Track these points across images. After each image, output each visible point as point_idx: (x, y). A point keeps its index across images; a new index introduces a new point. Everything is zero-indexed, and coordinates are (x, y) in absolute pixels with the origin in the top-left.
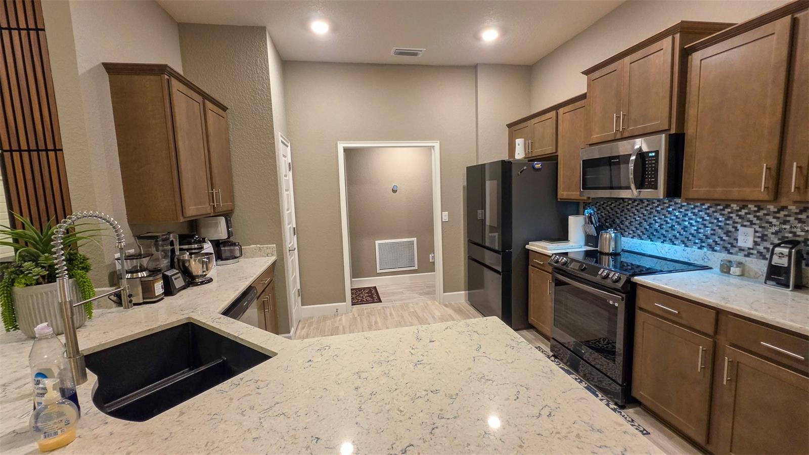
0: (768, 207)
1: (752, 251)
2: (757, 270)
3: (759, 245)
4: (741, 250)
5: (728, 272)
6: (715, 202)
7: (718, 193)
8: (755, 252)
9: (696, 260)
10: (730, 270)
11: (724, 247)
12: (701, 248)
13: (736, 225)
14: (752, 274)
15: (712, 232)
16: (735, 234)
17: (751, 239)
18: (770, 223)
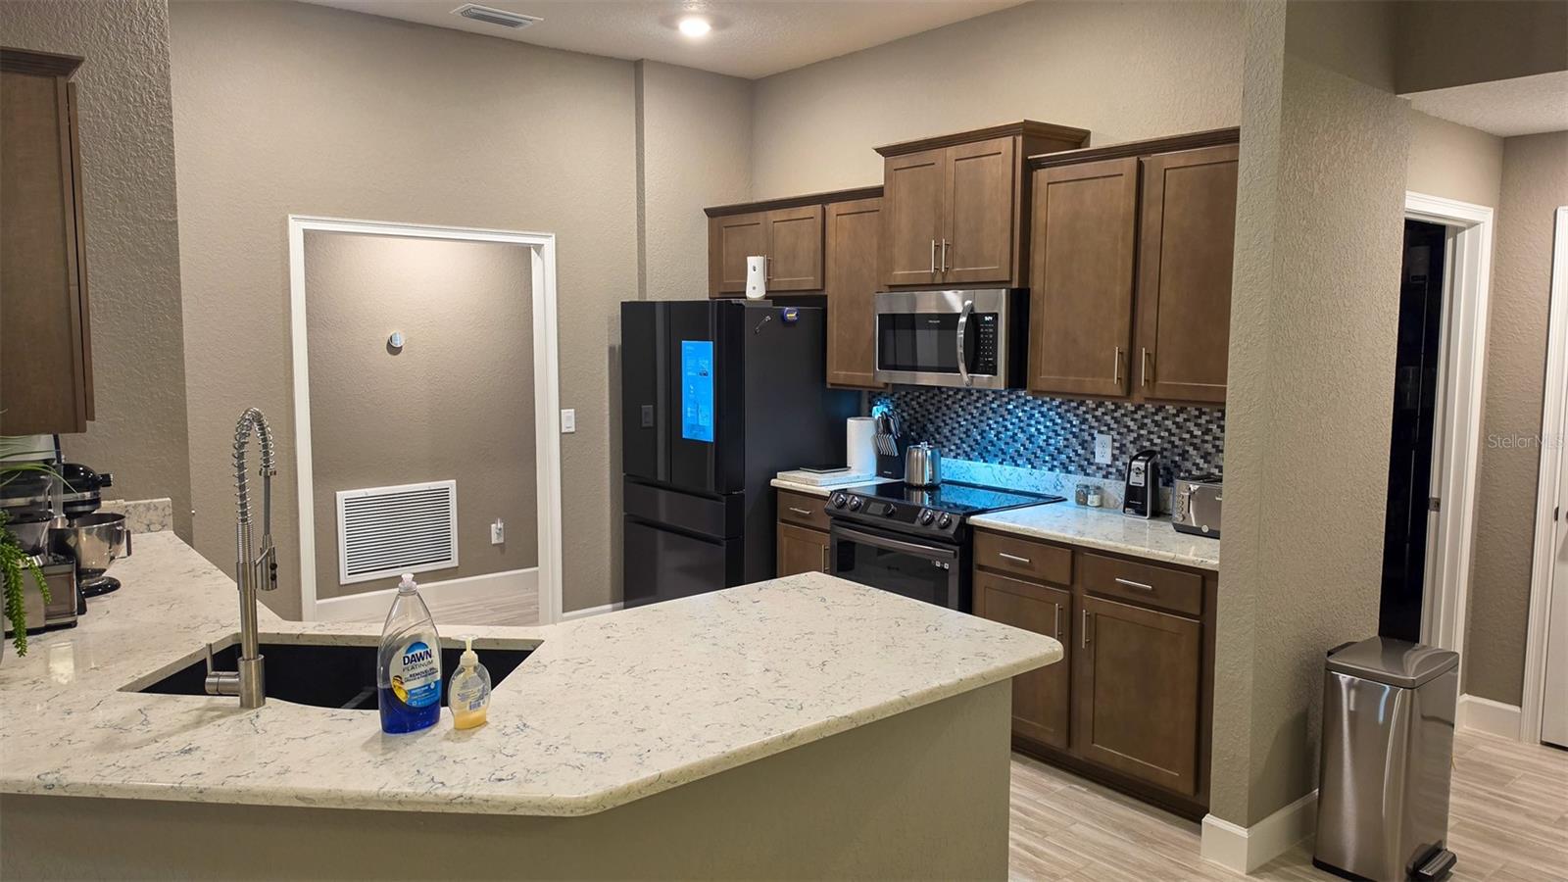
0: (1126, 404)
1: (1110, 470)
2: (1117, 497)
3: (1118, 460)
4: (1099, 468)
5: (1085, 504)
6: (1068, 396)
7: (1070, 383)
8: (1114, 470)
9: (1046, 489)
10: (1087, 498)
11: (1080, 466)
12: (1052, 468)
13: (1092, 431)
14: (1112, 502)
15: (1065, 443)
16: (1092, 446)
17: (1109, 451)
18: (1128, 427)
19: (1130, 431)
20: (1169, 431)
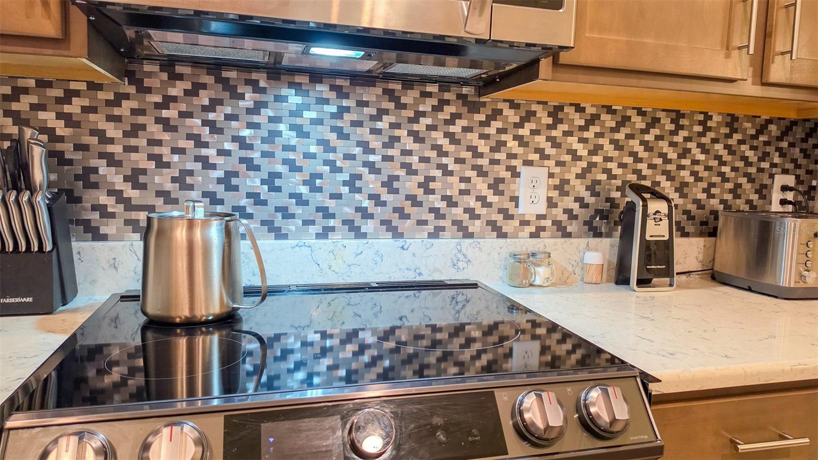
1: (543, 223)
3: (555, 205)
4: (525, 223)
8: (547, 223)
9: (436, 270)
11: (488, 223)
12: (436, 233)
13: (514, 162)
15: (463, 186)
16: (513, 187)
17: (542, 193)
18: (573, 153)
19: (576, 157)
20: (634, 154)
